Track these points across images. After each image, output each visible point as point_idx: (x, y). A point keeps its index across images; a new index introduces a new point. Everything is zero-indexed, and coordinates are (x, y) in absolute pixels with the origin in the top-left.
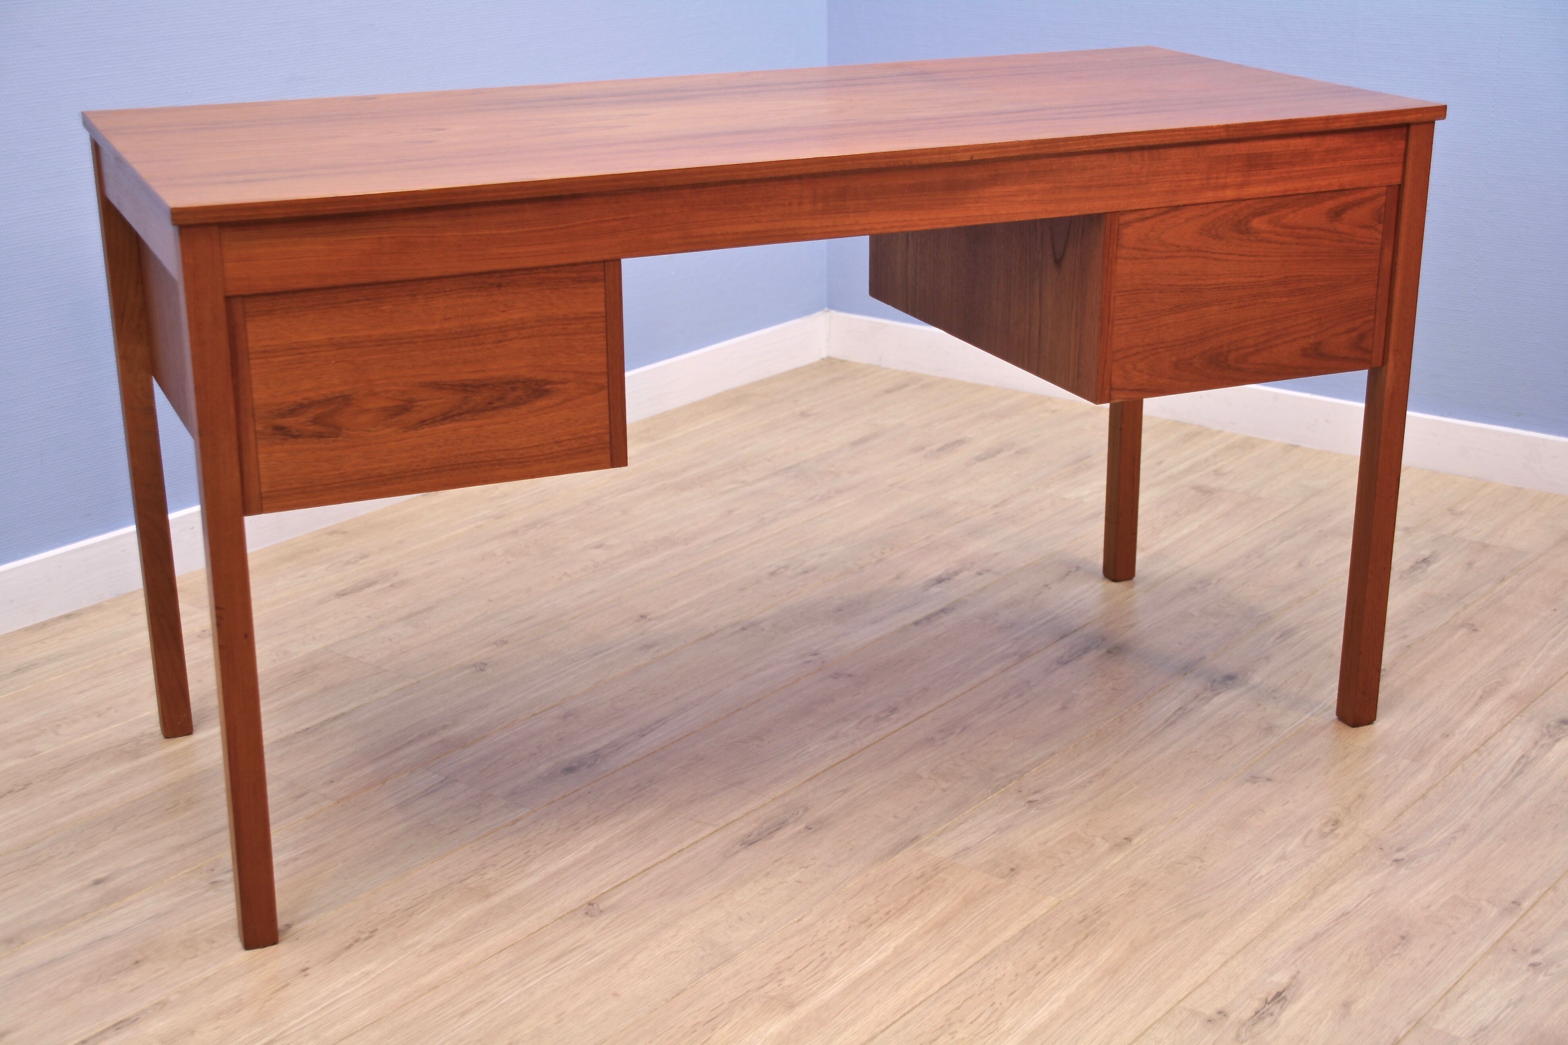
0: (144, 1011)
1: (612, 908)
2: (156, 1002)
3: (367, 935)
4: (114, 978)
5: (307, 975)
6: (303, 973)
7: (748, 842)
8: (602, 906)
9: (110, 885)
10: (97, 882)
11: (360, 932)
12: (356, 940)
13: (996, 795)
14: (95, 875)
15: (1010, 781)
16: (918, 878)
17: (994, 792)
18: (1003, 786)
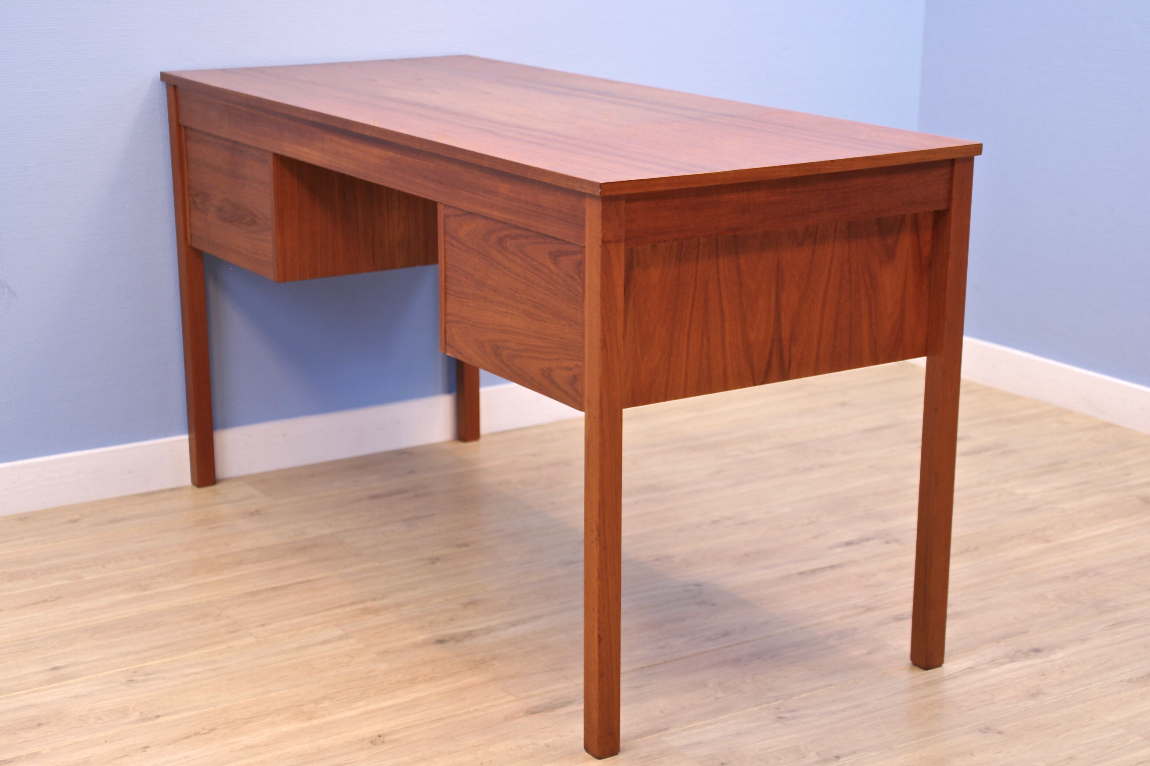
0: (19, 757)
1: (391, 741)
2: (32, 752)
3: (206, 731)
4: (17, 732)
5: (145, 751)
6: (143, 750)
7: (531, 712)
8: (386, 739)
9: (62, 672)
10: (54, 669)
11: (203, 729)
12: (196, 734)
13: (756, 708)
14: (57, 664)
15: (777, 700)
16: (641, 758)
17: (755, 706)
18: (767, 703)
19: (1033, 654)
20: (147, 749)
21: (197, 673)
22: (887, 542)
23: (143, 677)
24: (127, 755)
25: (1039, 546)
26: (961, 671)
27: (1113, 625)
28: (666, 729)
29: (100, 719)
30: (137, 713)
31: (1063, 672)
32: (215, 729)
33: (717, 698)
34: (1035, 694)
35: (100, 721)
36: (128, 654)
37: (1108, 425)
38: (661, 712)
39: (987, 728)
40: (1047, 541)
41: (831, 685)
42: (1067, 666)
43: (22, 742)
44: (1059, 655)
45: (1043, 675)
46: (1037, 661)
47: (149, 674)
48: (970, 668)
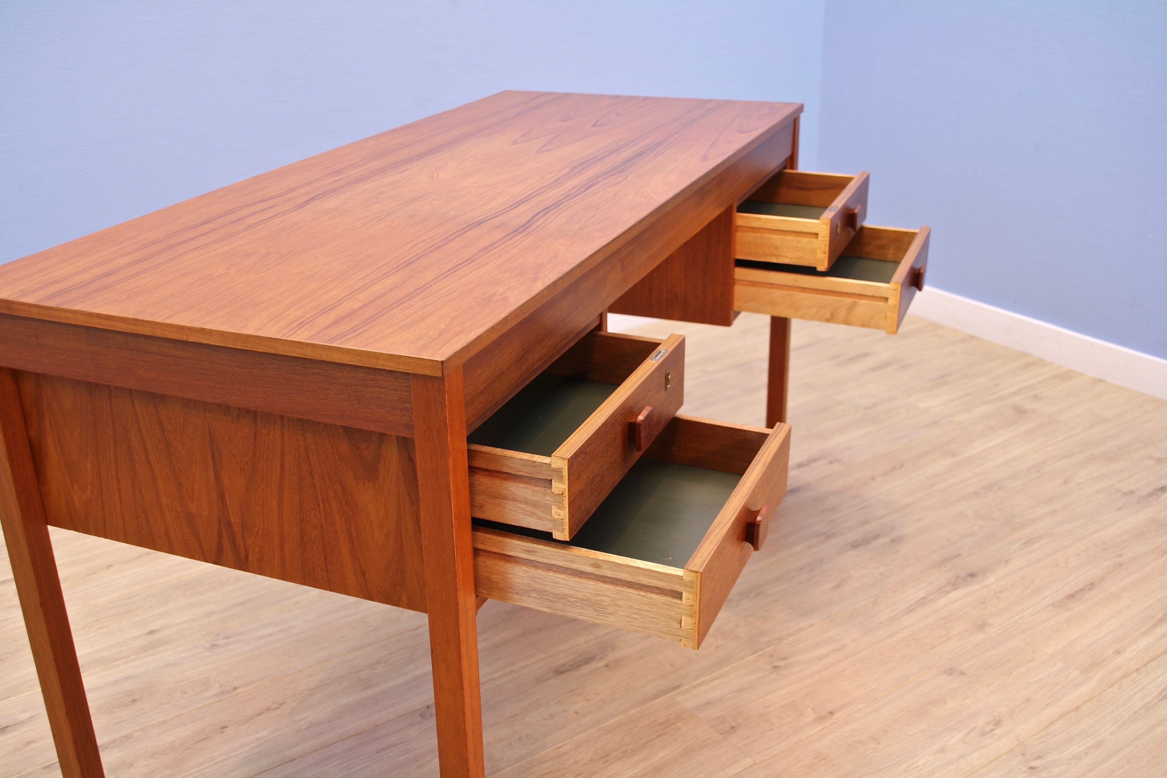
5: (223, 732)
6: (221, 730)
10: (151, 632)
11: (274, 703)
12: (268, 709)
13: (753, 657)
14: (154, 626)
15: (769, 646)
16: (661, 724)
17: (752, 654)
18: (762, 650)
19: (970, 579)
20: (225, 730)
21: (270, 635)
22: (831, 463)
23: (224, 641)
24: (207, 738)
25: (948, 461)
26: (916, 602)
27: (1025, 543)
28: (678, 687)
29: (185, 693)
30: (217, 685)
31: (998, 598)
32: (285, 703)
33: (718, 647)
34: (981, 626)
35: (185, 696)
36: (212, 613)
37: (972, 338)
38: (672, 665)
39: (951, 669)
40: (954, 455)
41: (812, 626)
42: (1000, 592)
43: (118, 723)
44: (991, 579)
45: (983, 603)
46: (974, 587)
47: (229, 637)
48: (923, 598)
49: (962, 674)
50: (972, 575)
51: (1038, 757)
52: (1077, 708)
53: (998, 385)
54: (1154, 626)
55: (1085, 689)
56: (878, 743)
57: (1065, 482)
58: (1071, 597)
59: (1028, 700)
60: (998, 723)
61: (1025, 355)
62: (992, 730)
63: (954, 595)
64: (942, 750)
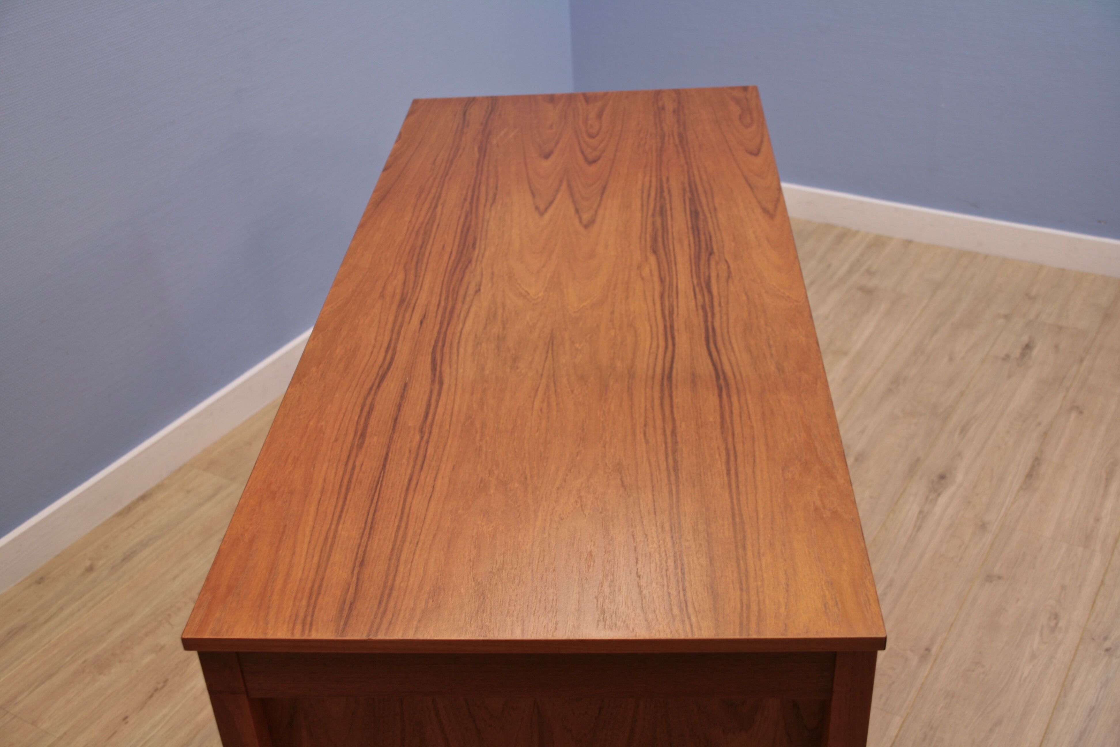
5: (127, 723)
6: (124, 722)
19: (943, 482)
20: (128, 720)
24: (115, 732)
26: (917, 518)
27: (962, 431)
31: (977, 494)
34: (982, 527)
39: (988, 576)
42: (974, 487)
44: (959, 477)
45: (969, 502)
46: (951, 489)
48: (920, 512)
49: (999, 578)
50: (942, 477)
51: (1106, 639)
52: (1102, 583)
53: (829, 266)
54: (1107, 486)
55: (1097, 562)
56: (983, 666)
57: (951, 359)
58: (1029, 475)
59: (1063, 588)
60: (1056, 616)
61: (829, 227)
62: (1057, 624)
63: (943, 500)
64: (1033, 656)
